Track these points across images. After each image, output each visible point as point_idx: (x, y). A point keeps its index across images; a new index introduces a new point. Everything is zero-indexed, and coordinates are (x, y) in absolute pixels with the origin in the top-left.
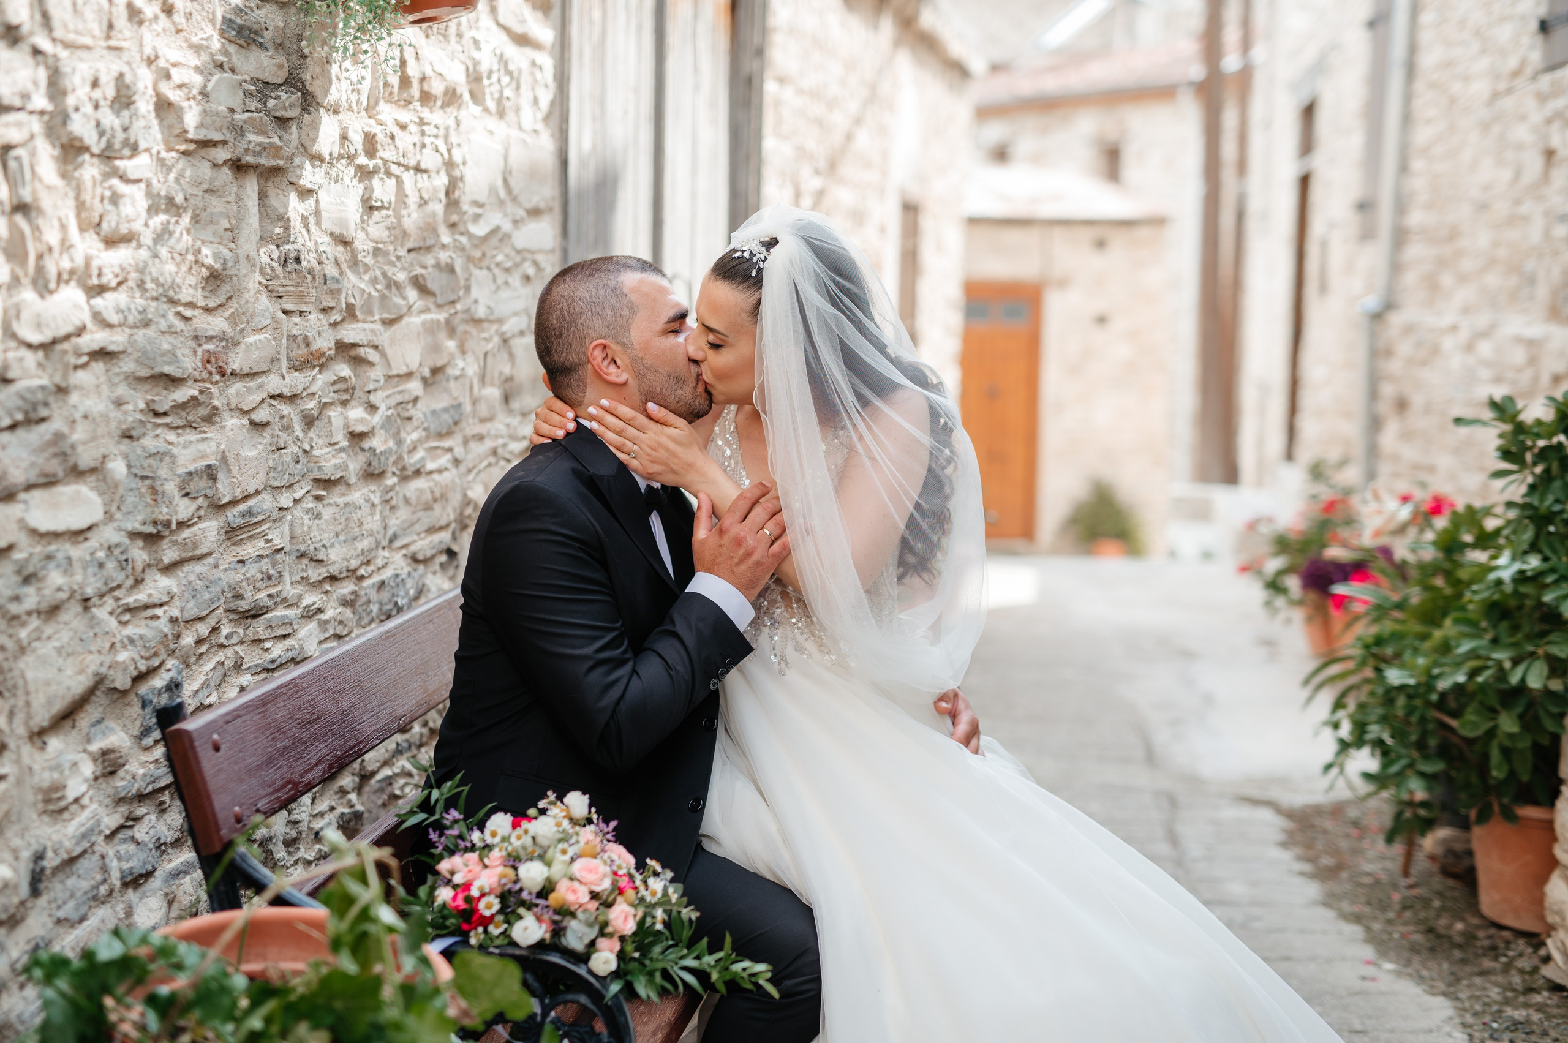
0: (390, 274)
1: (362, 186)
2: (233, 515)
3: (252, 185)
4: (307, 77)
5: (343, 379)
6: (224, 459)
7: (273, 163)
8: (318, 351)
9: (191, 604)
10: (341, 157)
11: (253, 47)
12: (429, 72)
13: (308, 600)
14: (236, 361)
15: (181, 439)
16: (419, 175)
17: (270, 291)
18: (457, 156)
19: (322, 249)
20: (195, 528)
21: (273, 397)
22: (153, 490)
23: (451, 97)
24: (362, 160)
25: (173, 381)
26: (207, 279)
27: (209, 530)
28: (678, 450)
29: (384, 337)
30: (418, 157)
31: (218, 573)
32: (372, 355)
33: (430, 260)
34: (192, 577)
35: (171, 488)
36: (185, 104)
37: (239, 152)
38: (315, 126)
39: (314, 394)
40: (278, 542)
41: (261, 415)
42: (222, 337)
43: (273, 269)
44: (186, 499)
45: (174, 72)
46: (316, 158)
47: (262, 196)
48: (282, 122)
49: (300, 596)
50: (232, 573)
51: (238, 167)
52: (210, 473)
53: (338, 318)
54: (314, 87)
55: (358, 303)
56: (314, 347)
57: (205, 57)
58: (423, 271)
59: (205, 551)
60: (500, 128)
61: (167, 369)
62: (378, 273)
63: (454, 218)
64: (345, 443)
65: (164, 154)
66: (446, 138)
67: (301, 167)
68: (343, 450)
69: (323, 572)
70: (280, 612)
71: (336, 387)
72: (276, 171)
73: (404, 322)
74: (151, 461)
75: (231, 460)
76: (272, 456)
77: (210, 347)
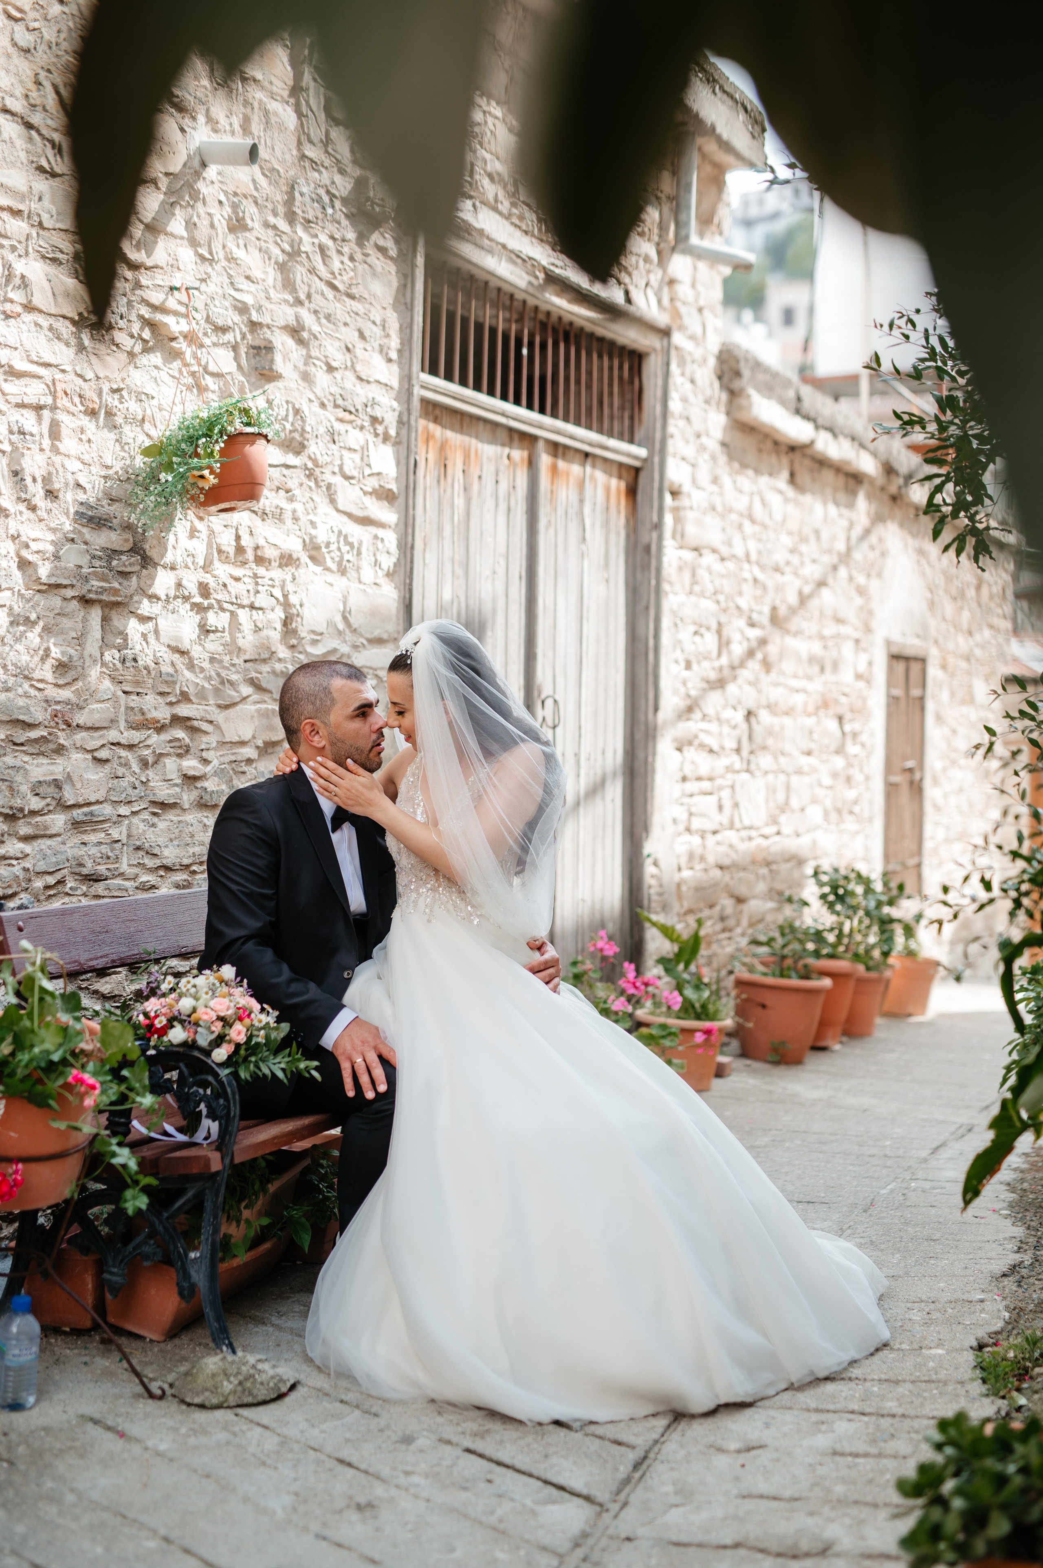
0: (223, 675)
1: (199, 617)
2: (78, 814)
3: (96, 614)
4: (147, 547)
5: (178, 740)
6: (69, 777)
7: (113, 599)
8: (153, 719)
9: (42, 863)
10: (176, 597)
11: (104, 529)
12: (262, 542)
13: (144, 878)
14: (80, 718)
15: (35, 762)
16: (254, 612)
17: (113, 679)
18: (293, 599)
19: (158, 654)
20: (46, 817)
21: (113, 744)
22: (11, 789)
23: (287, 560)
24: (198, 599)
25: (31, 726)
26: (57, 667)
27: (58, 821)
28: (365, 791)
29: (219, 716)
30: (252, 599)
31: (63, 848)
32: (205, 726)
33: (266, 668)
34: (43, 847)
35: (25, 789)
36: (40, 563)
37: (84, 592)
38: (152, 578)
39: (149, 746)
40: (116, 836)
41: (103, 754)
42: (68, 703)
43: (114, 665)
44: (37, 798)
45: (31, 544)
46: (154, 598)
47: (105, 619)
48: (125, 575)
49: (137, 876)
50: (76, 850)
51: (86, 601)
52: (57, 784)
53: (174, 700)
54: (153, 553)
55: (191, 691)
56: (149, 716)
57: (59, 535)
58: (259, 675)
59: (54, 832)
60: (340, 582)
61: (21, 717)
62: (213, 673)
63: (294, 642)
64: (179, 781)
65: (23, 591)
66: (283, 587)
67: (140, 602)
68: (176, 785)
69: (158, 862)
70: (118, 881)
71: (172, 745)
72: (117, 604)
73: (238, 708)
74: (10, 771)
75: (75, 778)
76: (111, 781)
77: (58, 707)
